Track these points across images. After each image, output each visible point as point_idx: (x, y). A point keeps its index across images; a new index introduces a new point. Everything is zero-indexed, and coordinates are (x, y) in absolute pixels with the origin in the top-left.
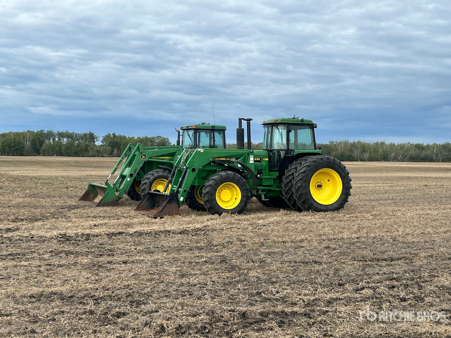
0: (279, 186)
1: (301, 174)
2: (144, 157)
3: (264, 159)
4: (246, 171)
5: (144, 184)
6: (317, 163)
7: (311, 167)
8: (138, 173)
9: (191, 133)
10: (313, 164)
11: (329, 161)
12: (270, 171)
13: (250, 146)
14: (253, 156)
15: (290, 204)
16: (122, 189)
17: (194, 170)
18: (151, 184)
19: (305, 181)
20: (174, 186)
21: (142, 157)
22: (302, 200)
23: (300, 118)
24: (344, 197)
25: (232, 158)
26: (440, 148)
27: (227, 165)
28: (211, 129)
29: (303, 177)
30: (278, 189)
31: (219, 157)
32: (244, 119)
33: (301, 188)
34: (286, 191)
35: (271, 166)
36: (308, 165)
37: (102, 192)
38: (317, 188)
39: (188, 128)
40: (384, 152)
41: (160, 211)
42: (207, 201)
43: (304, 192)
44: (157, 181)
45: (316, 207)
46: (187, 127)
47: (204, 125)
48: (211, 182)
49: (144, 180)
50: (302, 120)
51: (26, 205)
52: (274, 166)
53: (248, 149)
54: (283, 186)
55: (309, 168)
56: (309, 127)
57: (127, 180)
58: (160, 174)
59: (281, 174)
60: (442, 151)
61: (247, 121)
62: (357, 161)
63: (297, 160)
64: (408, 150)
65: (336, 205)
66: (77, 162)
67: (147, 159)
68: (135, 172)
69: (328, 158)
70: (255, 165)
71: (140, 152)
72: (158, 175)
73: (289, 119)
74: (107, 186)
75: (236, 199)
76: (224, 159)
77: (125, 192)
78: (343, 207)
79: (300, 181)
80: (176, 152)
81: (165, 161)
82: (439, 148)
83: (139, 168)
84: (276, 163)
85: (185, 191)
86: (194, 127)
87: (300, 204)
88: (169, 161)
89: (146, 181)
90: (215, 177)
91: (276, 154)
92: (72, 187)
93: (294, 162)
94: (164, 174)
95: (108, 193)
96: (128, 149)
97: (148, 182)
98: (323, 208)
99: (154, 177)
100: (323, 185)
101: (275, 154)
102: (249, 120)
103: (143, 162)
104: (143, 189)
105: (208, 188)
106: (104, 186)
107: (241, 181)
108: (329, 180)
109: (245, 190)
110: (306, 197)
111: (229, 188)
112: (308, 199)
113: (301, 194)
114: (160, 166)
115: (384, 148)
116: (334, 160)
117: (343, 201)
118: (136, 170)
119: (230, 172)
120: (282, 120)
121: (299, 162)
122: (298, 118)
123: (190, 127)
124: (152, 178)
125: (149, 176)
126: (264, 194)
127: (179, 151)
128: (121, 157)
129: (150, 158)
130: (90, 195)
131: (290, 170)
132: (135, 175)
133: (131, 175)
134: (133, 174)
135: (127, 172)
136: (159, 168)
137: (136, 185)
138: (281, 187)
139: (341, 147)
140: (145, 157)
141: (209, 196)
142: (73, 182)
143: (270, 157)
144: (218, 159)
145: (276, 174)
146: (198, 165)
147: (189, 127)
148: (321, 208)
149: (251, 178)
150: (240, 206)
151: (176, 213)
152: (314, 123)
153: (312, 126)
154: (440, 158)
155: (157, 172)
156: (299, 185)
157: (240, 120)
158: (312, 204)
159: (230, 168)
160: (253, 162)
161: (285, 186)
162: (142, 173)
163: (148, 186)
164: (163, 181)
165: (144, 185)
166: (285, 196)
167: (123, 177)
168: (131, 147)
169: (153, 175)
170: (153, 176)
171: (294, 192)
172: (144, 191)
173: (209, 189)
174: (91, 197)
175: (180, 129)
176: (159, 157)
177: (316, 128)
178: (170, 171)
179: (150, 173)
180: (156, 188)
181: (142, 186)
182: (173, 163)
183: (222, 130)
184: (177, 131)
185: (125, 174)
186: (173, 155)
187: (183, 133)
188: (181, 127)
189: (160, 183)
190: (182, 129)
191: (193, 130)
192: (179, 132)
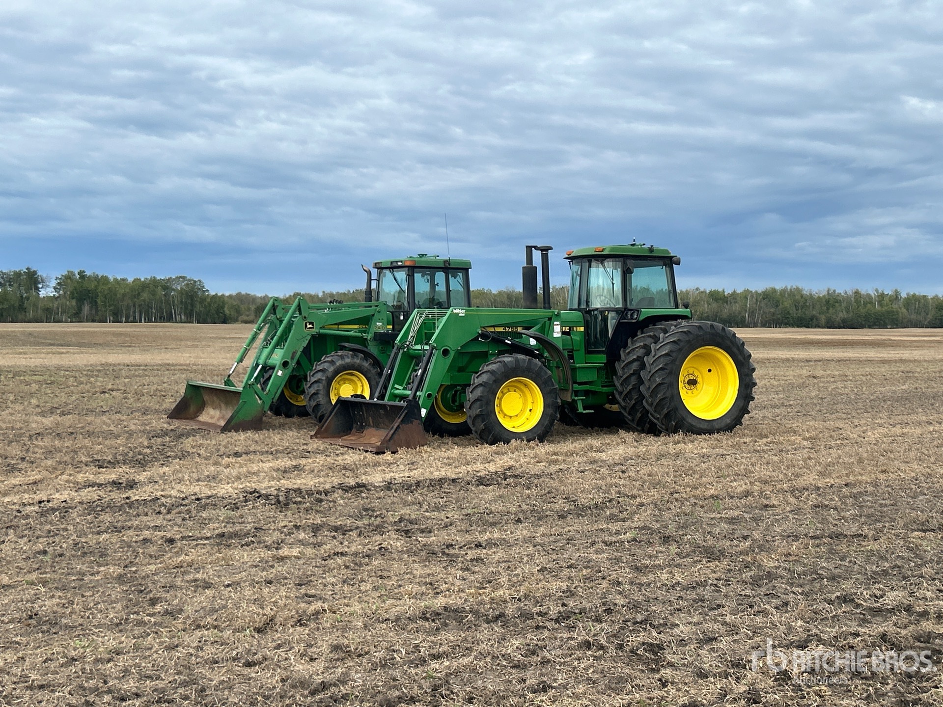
0: (609, 382)
1: (662, 359)
2: (311, 326)
3: (575, 329)
4: (546, 354)
5: (315, 382)
6: (691, 336)
7: (682, 344)
8: (299, 359)
9: (402, 275)
10: (685, 338)
11: (713, 331)
12: (588, 352)
13: (549, 303)
14: (558, 323)
15: (633, 420)
16: (267, 393)
17: (446, 353)
18: (329, 381)
19: (670, 373)
20: (396, 386)
21: (306, 326)
22: (665, 411)
23: (648, 246)
24: (741, 404)
25: (516, 327)
26: (759, 300)
27: (510, 343)
28: (443, 265)
29: (665, 365)
30: (605, 389)
31: (494, 326)
32: (536, 248)
33: (662, 387)
34: (625, 393)
35: (590, 344)
36: (675, 339)
38: (687, 386)
39: (395, 264)
41: (388, 438)
42: (477, 416)
43: (668, 394)
44: (341, 376)
45: (692, 425)
46: (392, 263)
47: (423, 259)
48: (484, 378)
49: (314, 374)
50: (651, 250)
51: (70, 430)
52: (596, 343)
53: (545, 308)
54: (617, 384)
55: (676, 347)
56: (662, 262)
57: (276, 375)
58: (348, 360)
59: (613, 357)
60: (763, 305)
61: (542, 250)
63: (645, 330)
65: (728, 421)
66: (30, 334)
67: (317, 331)
68: (292, 358)
69: (712, 326)
70: (563, 341)
71: (303, 315)
72: (343, 362)
73: (621, 248)
74: (228, 388)
75: (530, 410)
76: (501, 329)
77: (273, 398)
78: (741, 424)
79: (660, 373)
80: (373, 315)
81: (352, 333)
82: (756, 300)
83: (301, 349)
84: (598, 336)
85: (429, 396)
86: (408, 264)
87: (657, 419)
88: (360, 334)
89: (319, 376)
90: (493, 367)
91: (600, 318)
93: (640, 335)
94: (355, 360)
95: (245, 402)
96: (270, 310)
97: (324, 378)
98: (704, 426)
99: (335, 366)
100: (699, 380)
101: (596, 317)
102: (545, 250)
103: (309, 338)
104: (314, 394)
105: (480, 389)
106: (222, 386)
107: (542, 374)
108: (710, 371)
109: (551, 392)
110: (672, 404)
111: (516, 389)
112: (676, 409)
113: (661, 400)
114: (346, 345)
116: (723, 329)
117: (740, 411)
118: (294, 353)
119: (521, 357)
120: (613, 249)
121: (651, 334)
122: (644, 244)
123: (400, 264)
124: (331, 369)
125: (326, 366)
126: (582, 400)
127: (379, 312)
129: (321, 328)
130: (190, 406)
131: (634, 349)
132: (292, 364)
133: (285, 364)
134: (289, 361)
135: (278, 357)
136: (343, 348)
138: (614, 386)
140: (313, 325)
141: (481, 407)
143: (587, 326)
144: (492, 330)
145: (602, 359)
146: (454, 344)
147: (397, 262)
148: (701, 426)
149: (558, 367)
150: (543, 425)
151: (419, 442)
152: (672, 255)
153: (668, 262)
154: (758, 318)
155: (342, 357)
156: (658, 380)
157: (529, 249)
158: (684, 419)
159: (516, 349)
160: (559, 335)
161: (622, 384)
162: (305, 362)
163: (324, 386)
164: (352, 375)
165: (316, 385)
166: (623, 404)
167: (267, 369)
168: (277, 306)
169: (332, 362)
170: (332, 365)
171: (647, 395)
172: (315, 397)
173: (482, 392)
174: (191, 410)
175: (372, 265)
176: (340, 326)
177: (679, 264)
178: (367, 355)
179: (327, 359)
180: (338, 390)
181: (310, 387)
182: (369, 338)
183: (464, 269)
184: (365, 271)
185: (271, 362)
186: (365, 321)
187: (379, 274)
188: (376, 263)
189: (345, 381)
190: (380, 268)
191: (407, 269)
192: (369, 274)
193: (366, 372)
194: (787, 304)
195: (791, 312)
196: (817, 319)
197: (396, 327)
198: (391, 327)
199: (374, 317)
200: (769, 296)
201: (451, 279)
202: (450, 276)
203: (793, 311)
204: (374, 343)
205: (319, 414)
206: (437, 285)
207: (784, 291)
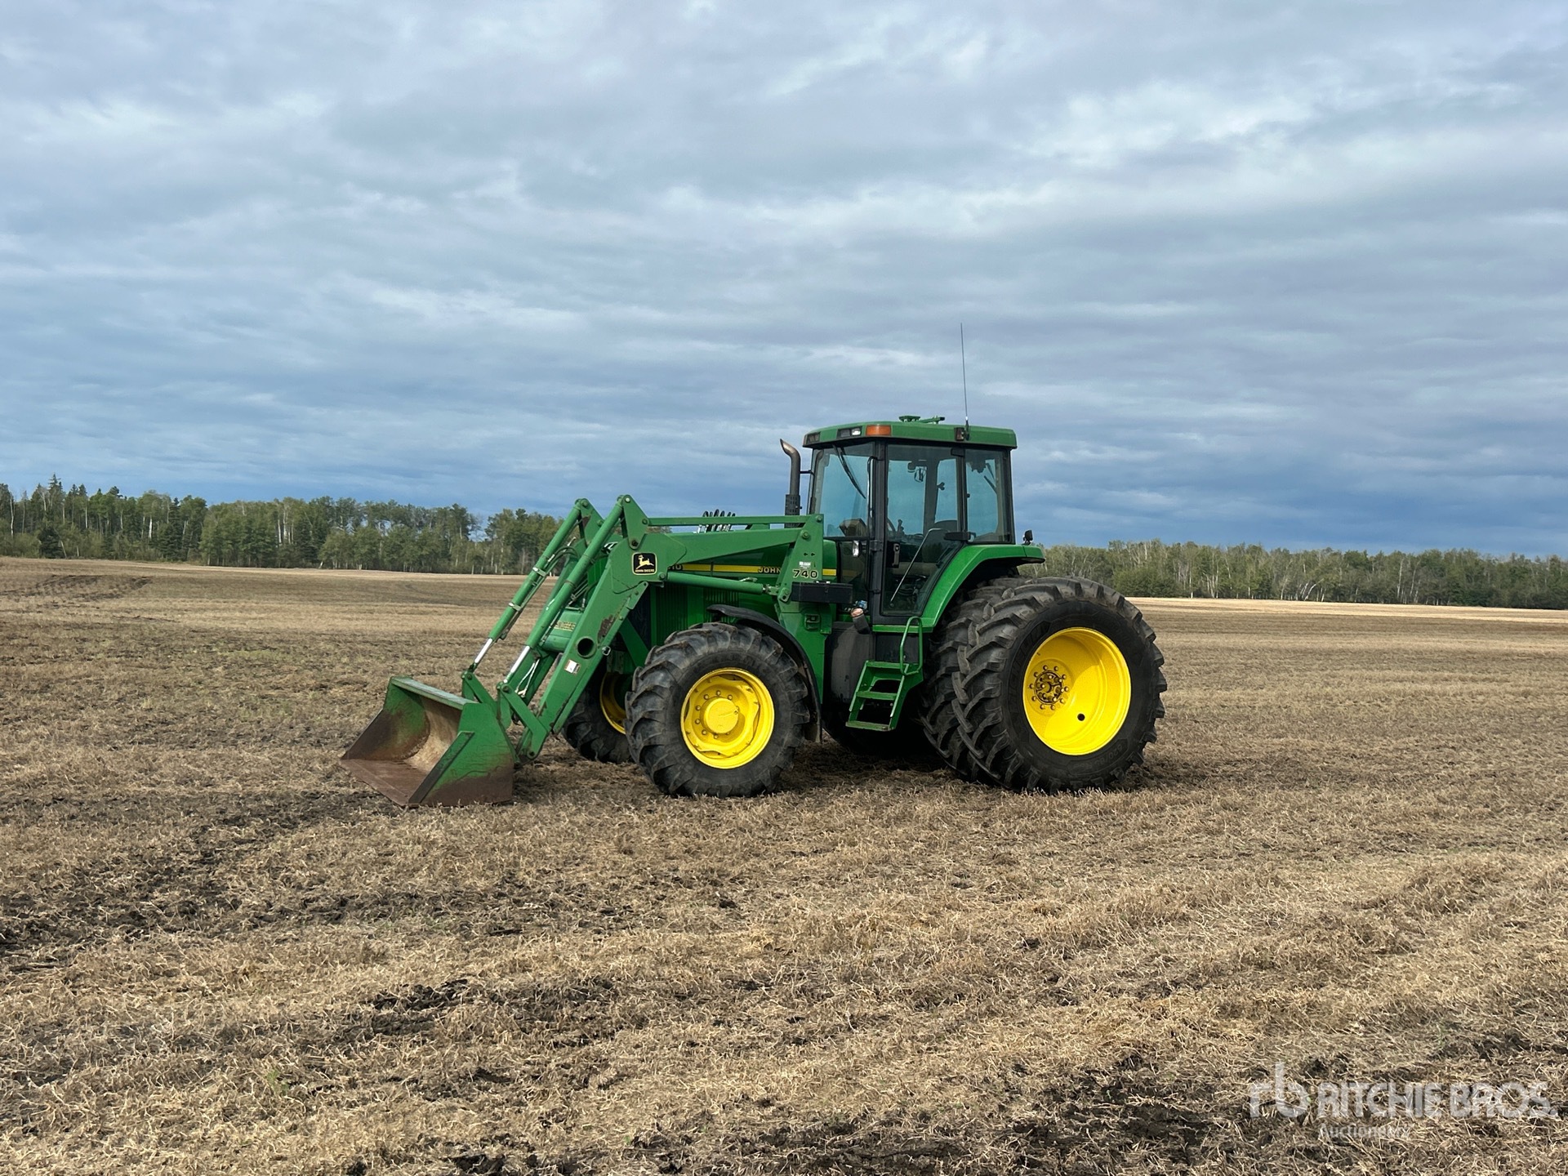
2: (647, 563)
5: (648, 693)
8: (618, 636)
9: (860, 458)
16: (539, 712)
18: (679, 693)
21: (637, 563)
26: (1416, 567)
28: (953, 440)
37: (446, 724)
39: (845, 436)
40: (1260, 572)
44: (708, 680)
46: (840, 431)
49: (645, 674)
57: (563, 671)
58: (724, 645)
60: (1421, 573)
62: (1188, 596)
64: (1328, 568)
67: (662, 574)
68: (602, 634)
71: (630, 540)
72: (712, 649)
74: (463, 701)
77: (552, 725)
80: (792, 545)
81: (742, 583)
82: (1412, 566)
83: (623, 614)
86: (877, 432)
88: (759, 587)
92: (343, 683)
94: (742, 645)
95: (471, 736)
96: (571, 528)
97: (666, 685)
99: (693, 659)
103: (642, 589)
104: (643, 720)
106: (455, 699)
114: (723, 608)
115: (1262, 563)
118: (607, 623)
123: (856, 433)
124: (684, 664)
127: (806, 538)
128: (541, 560)
129: (671, 569)
130: (395, 732)
132: (602, 648)
133: (585, 647)
134: (595, 641)
135: (568, 629)
136: (718, 616)
137: (606, 693)
139: (1142, 559)
140: (652, 561)
142: (361, 659)
147: (850, 429)
154: (1414, 591)
155: (711, 637)
162: (634, 641)
163: (666, 703)
164: (734, 677)
165: (651, 700)
167: (547, 654)
168: (587, 519)
169: (687, 649)
170: (687, 655)
172: (646, 726)
174: (400, 742)
175: (802, 441)
176: (717, 568)
178: (772, 633)
179: (676, 642)
180: (701, 710)
181: (635, 705)
182: (780, 597)
183: (999, 448)
184: (787, 452)
185: (555, 638)
186: (775, 556)
187: (817, 460)
188: (809, 436)
189: (719, 690)
190: (815, 443)
191: (870, 445)
192: (796, 458)
193: (767, 671)
194: (1456, 572)
195: (1461, 585)
196: (1497, 595)
197: (845, 573)
198: (833, 572)
199: (794, 550)
200: (1429, 562)
201: (971, 474)
202: (968, 468)
203: (1463, 583)
204: (794, 605)
205: (655, 768)
206: (942, 486)
207: (1449, 556)
